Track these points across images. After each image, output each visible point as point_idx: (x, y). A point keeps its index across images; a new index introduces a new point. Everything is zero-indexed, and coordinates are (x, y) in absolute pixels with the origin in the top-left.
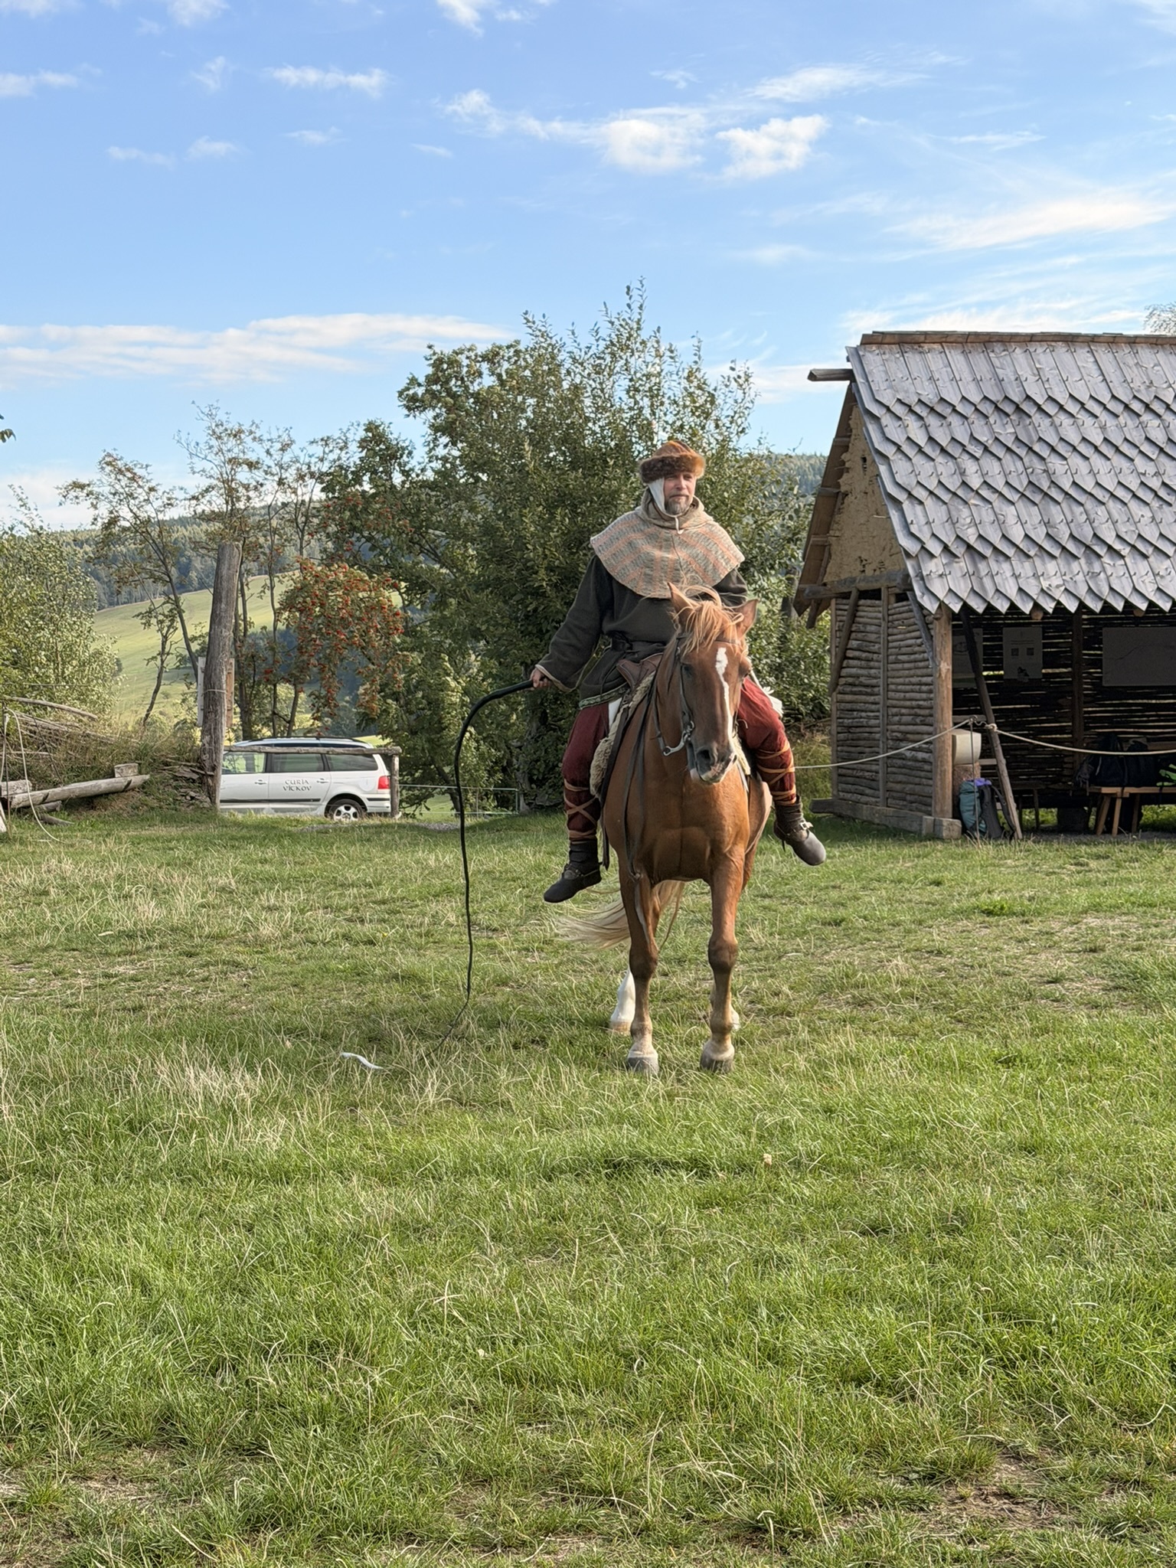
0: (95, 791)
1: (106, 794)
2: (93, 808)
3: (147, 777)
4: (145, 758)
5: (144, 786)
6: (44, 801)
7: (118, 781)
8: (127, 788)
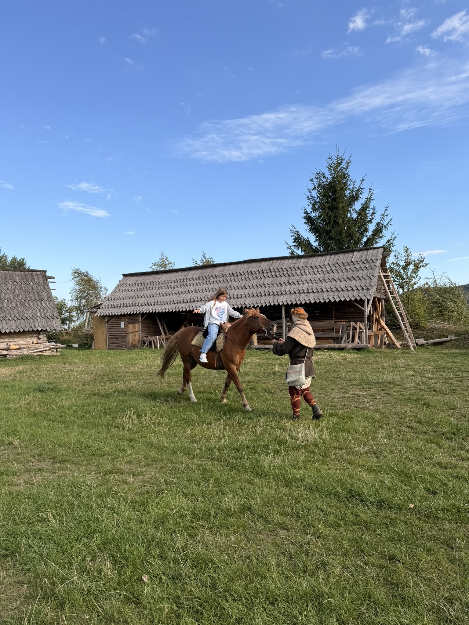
0: (442, 341)
1: (445, 342)
2: (442, 345)
3: (457, 338)
4: (457, 334)
5: (456, 340)
6: (427, 343)
7: (449, 339)
8: (451, 340)
